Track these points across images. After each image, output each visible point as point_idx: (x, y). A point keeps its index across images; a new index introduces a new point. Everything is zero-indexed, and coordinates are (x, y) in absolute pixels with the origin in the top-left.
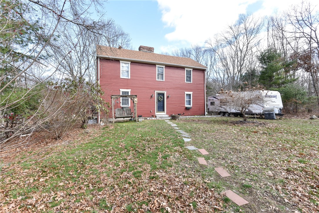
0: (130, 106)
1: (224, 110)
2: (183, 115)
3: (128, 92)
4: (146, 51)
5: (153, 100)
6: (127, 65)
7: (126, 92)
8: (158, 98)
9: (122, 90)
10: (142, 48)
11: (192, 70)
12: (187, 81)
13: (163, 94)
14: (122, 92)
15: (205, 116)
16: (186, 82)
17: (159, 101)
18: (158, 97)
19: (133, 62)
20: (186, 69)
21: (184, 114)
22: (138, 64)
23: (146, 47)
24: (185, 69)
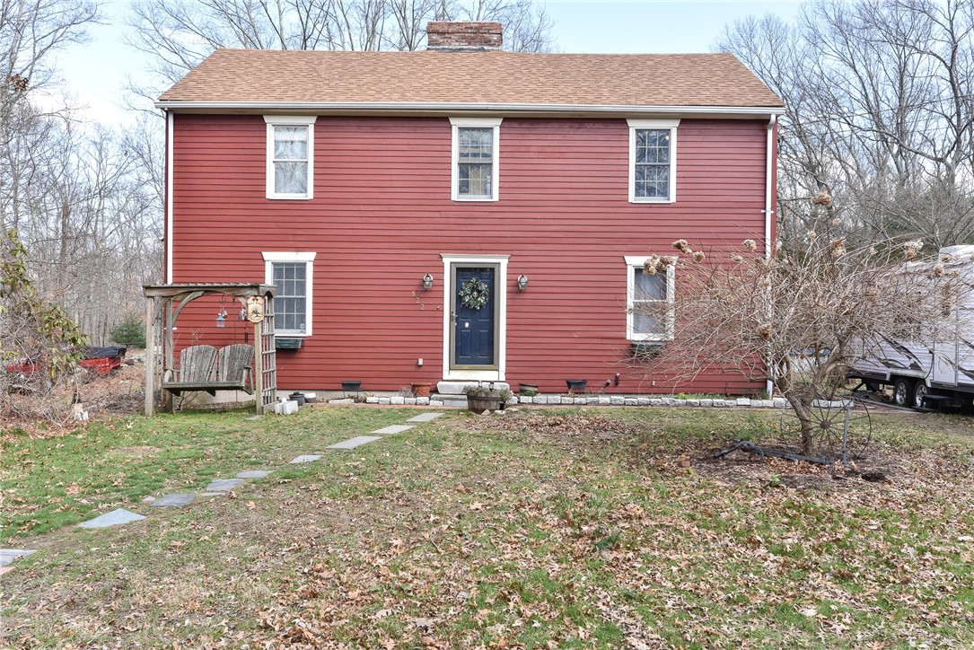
0: (309, 332)
1: (908, 363)
2: (609, 389)
3: (304, 264)
4: (455, 45)
5: (431, 301)
6: (297, 136)
7: (293, 264)
8: (462, 293)
9: (271, 257)
10: (438, 33)
11: (673, 126)
12: (638, 194)
13: (488, 273)
14: (275, 264)
15: (765, 402)
16: (632, 198)
17: (462, 309)
18: (459, 288)
19: (327, 119)
20: (633, 125)
21: (616, 382)
22: (353, 123)
23: (455, 28)
24: (630, 123)
